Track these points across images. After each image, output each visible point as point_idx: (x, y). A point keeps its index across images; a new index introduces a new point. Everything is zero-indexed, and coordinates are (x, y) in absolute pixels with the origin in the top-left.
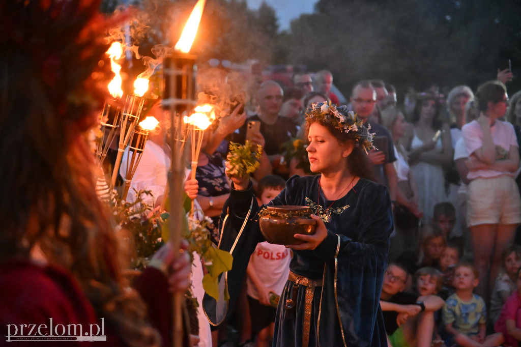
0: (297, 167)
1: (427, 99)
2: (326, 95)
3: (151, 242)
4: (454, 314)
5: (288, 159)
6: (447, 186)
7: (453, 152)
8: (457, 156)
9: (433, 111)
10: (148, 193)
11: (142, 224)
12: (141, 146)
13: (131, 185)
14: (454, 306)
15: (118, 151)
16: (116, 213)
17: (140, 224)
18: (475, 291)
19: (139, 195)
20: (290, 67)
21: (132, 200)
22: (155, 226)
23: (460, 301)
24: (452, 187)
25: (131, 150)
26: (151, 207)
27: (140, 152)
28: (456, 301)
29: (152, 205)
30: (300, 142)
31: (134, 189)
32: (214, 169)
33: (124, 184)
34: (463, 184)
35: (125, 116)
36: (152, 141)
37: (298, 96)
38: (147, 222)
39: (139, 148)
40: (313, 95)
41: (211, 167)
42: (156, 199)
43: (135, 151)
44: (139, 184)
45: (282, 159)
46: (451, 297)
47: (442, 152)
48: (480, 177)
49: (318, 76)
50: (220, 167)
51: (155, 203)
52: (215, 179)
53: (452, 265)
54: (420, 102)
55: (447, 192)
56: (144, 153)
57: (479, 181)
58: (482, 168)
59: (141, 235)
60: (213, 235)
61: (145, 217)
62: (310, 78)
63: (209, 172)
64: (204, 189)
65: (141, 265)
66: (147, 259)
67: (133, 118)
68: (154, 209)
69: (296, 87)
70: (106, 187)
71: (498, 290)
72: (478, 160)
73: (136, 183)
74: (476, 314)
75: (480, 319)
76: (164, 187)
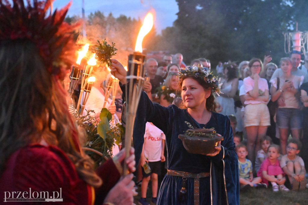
0: (164, 99)
3: (94, 134)
5: (159, 95)
6: (235, 108)
7: (239, 92)
8: (241, 94)
10: (93, 111)
11: (89, 126)
12: (90, 89)
15: (80, 91)
18: (247, 157)
19: (88, 112)
20: (161, 52)
22: (96, 127)
24: (238, 109)
25: (85, 91)
27: (89, 92)
30: (165, 87)
31: (86, 110)
35: (84, 75)
37: (165, 65)
38: (92, 125)
39: (89, 90)
40: (172, 65)
43: (87, 92)
44: (88, 108)
45: (157, 95)
55: (236, 111)
56: (91, 93)
57: (250, 105)
58: (251, 100)
59: (88, 131)
61: (91, 123)
62: (171, 57)
64: (119, 109)
65: (88, 146)
66: (91, 142)
67: (88, 76)
68: (96, 119)
69: (164, 61)
70: (73, 108)
71: (259, 157)
72: (250, 96)
73: (87, 107)
74: (248, 168)
75: (250, 171)
76: (100, 108)
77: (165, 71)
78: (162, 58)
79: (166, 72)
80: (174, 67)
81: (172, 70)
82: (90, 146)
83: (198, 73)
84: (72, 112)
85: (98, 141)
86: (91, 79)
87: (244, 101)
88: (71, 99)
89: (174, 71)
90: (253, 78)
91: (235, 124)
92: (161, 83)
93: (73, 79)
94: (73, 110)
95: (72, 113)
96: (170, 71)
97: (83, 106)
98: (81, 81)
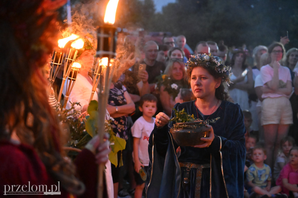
0: (164, 90)
1: (238, 52)
2: (182, 49)
3: (80, 132)
4: (254, 175)
5: (159, 86)
6: (250, 102)
7: (254, 83)
8: (256, 85)
9: (242, 59)
10: (78, 104)
11: (74, 121)
12: (75, 77)
13: (69, 99)
14: (253, 171)
15: (62, 79)
16: (59, 115)
17: (73, 121)
19: (73, 105)
20: (161, 33)
21: (69, 107)
22: (82, 122)
23: (257, 168)
24: (253, 103)
25: (69, 79)
26: (80, 112)
27: (74, 80)
28: (254, 168)
29: (80, 111)
30: (166, 76)
31: (70, 102)
32: (118, 91)
33: (65, 98)
34: (259, 102)
36: (80, 74)
38: (77, 120)
39: (73, 78)
41: (116, 90)
42: (83, 107)
43: (71, 80)
45: (156, 86)
46: (252, 166)
47: (248, 82)
48: (269, 97)
49: (177, 38)
50: (121, 90)
51: (82, 110)
52: (119, 96)
53: (252, 147)
54: (235, 54)
55: (250, 106)
56: (76, 81)
57: (268, 99)
58: (270, 92)
59: (73, 128)
60: (117, 128)
61: (76, 117)
62: (173, 39)
63: (115, 92)
64: (113, 102)
65: (73, 145)
66: (77, 141)
67: (71, 61)
68: (82, 113)
69: (165, 45)
70: (55, 100)
71: (278, 162)
72: (268, 88)
73: (72, 98)
74: (266, 175)
75: (268, 178)
76: (87, 100)
77: (166, 56)
78: (163, 41)
79: (167, 58)
80: (177, 52)
81: (174, 55)
82: (75, 146)
83: (209, 63)
84: (54, 104)
85: (85, 140)
86: (76, 65)
87: (261, 95)
88: (52, 88)
89: (177, 57)
90: (272, 67)
91: (250, 121)
92: (161, 72)
93: (55, 65)
94: (54, 101)
95: (53, 106)
96: (172, 57)
97: (67, 97)
98: (63, 67)
